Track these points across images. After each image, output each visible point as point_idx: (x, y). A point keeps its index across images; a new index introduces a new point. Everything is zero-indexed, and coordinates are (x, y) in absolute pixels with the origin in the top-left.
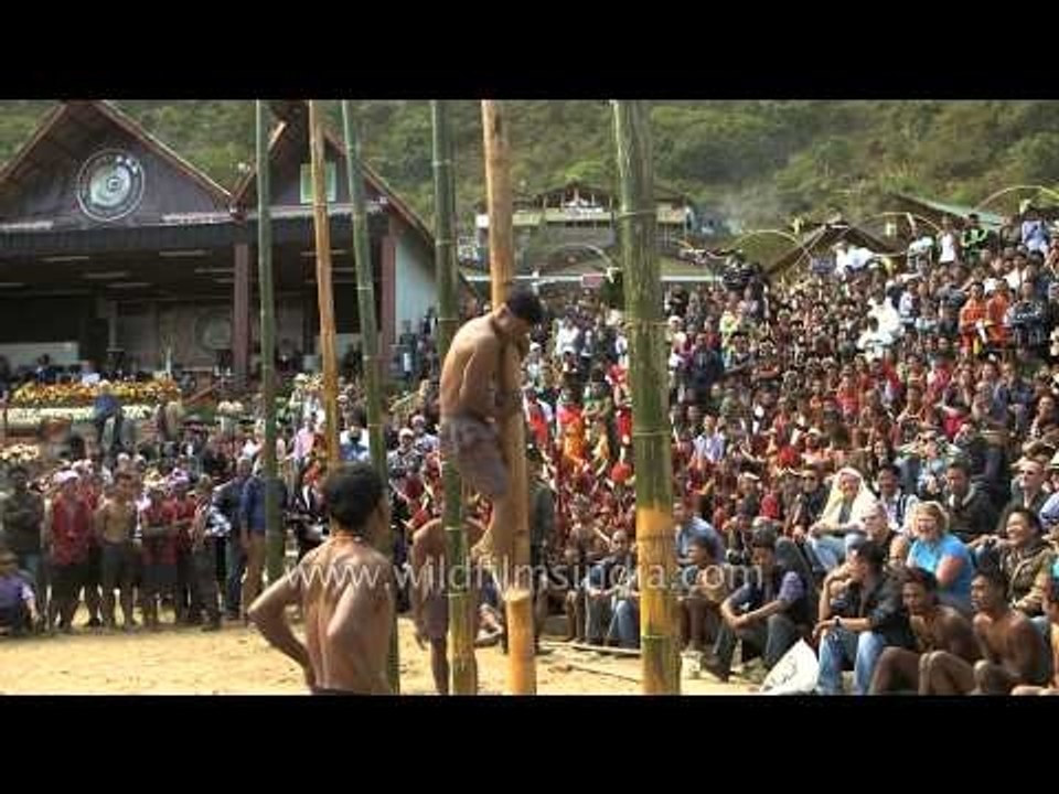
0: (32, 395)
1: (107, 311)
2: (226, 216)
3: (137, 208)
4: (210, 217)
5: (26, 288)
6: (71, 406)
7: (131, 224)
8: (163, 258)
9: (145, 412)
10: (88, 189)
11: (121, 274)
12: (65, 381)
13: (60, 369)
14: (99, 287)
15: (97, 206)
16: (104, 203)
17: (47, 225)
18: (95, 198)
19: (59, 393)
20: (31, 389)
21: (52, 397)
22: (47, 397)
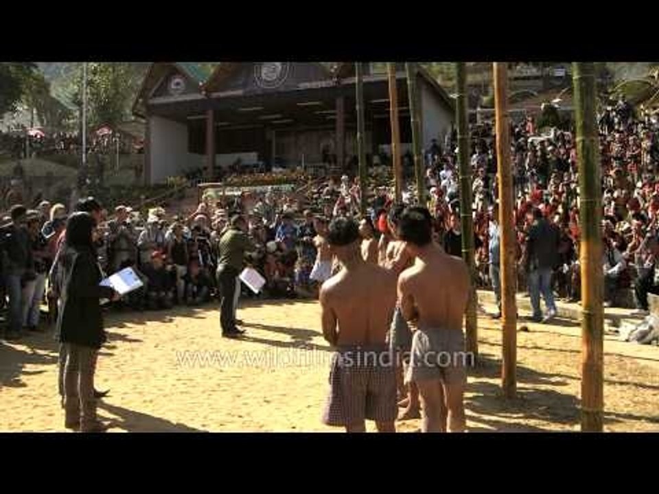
0: (236, 180)
1: (271, 135)
2: (330, 83)
3: (285, 81)
4: (323, 84)
5: (230, 126)
6: (256, 186)
7: (282, 89)
8: (298, 106)
9: (292, 188)
10: (260, 73)
11: (278, 116)
12: (251, 172)
13: (247, 166)
14: (268, 124)
15: (265, 80)
16: (269, 79)
17: (240, 92)
18: (264, 76)
19: (249, 179)
20: (235, 177)
21: (245, 181)
22: (243, 181)
